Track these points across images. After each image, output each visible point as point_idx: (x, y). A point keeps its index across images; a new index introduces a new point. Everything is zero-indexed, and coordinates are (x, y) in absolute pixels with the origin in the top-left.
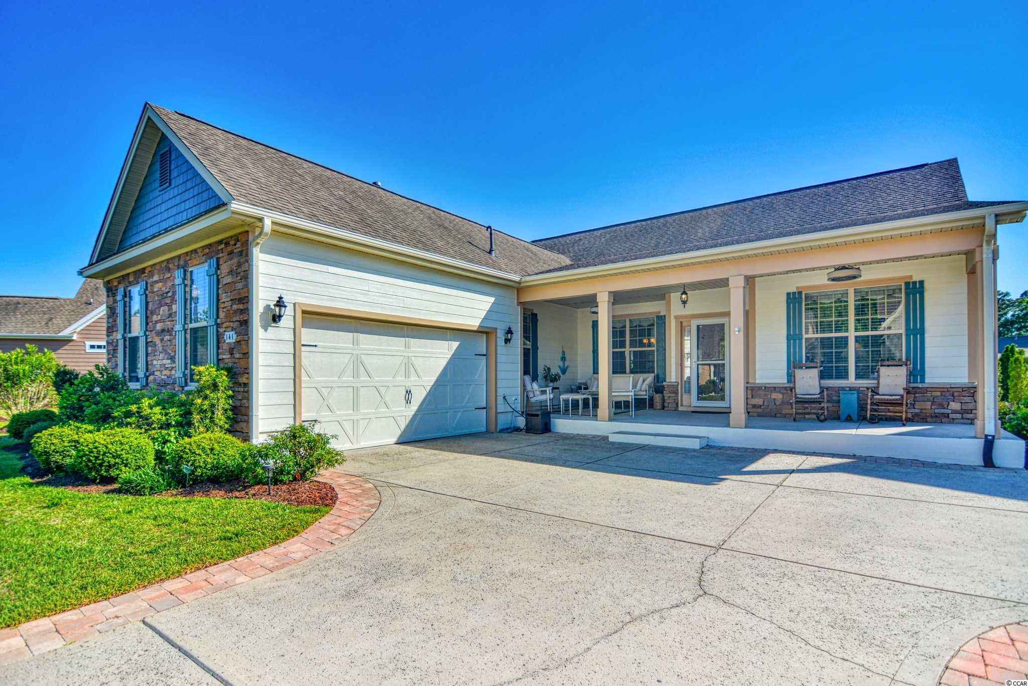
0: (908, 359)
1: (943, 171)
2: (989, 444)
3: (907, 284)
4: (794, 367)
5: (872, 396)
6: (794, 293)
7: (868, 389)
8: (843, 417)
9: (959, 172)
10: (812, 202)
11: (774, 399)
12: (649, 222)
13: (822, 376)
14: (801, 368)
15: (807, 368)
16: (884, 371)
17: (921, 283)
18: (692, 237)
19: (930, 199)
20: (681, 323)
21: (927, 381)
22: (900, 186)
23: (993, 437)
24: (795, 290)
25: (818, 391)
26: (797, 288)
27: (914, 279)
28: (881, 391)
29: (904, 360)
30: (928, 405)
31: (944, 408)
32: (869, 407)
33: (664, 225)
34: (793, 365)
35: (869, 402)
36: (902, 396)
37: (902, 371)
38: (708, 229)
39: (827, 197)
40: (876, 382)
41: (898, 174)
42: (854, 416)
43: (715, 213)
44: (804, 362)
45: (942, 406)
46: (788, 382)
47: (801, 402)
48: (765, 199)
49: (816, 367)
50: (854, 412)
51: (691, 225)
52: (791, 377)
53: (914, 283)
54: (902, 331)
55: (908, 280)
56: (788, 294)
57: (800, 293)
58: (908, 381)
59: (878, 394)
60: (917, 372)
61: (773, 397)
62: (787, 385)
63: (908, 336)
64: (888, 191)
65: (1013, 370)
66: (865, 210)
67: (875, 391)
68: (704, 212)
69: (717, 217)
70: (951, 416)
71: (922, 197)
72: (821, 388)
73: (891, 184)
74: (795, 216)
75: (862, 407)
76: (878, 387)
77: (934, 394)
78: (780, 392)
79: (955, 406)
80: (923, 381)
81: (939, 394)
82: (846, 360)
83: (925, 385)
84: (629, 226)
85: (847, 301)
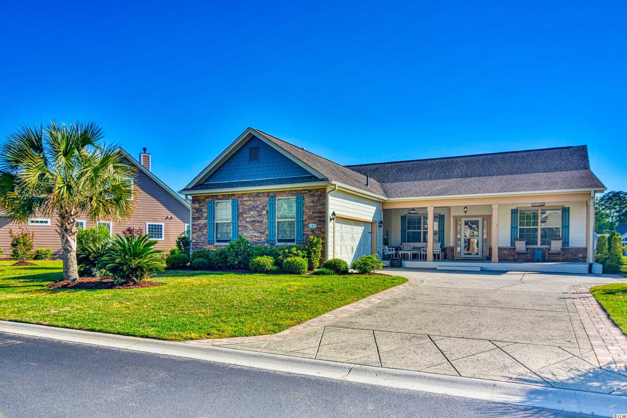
0: (562, 237)
1: (580, 151)
2: (591, 266)
3: (563, 208)
4: (515, 240)
5: (548, 251)
6: (515, 209)
7: (546, 248)
8: (536, 260)
9: (587, 153)
10: (515, 161)
11: (505, 253)
12: (421, 162)
13: (527, 244)
14: (517, 240)
15: (519, 240)
16: (552, 242)
17: (569, 208)
18: (452, 174)
19: (573, 166)
20: (456, 219)
21: (570, 246)
22: (559, 157)
23: (592, 263)
24: (515, 208)
25: (525, 249)
26: (516, 207)
27: (566, 207)
28: (551, 250)
29: (561, 237)
30: (570, 255)
31: (576, 256)
32: (547, 255)
33: (432, 165)
34: (513, 240)
35: (547, 253)
36: (560, 251)
37: (560, 242)
38: (459, 171)
39: (523, 159)
40: (549, 246)
41: (558, 150)
42: (540, 259)
43: (462, 161)
44: (518, 238)
45: (575, 255)
46: (511, 246)
47: (519, 254)
48: (489, 156)
49: (524, 240)
50: (540, 258)
51: (448, 167)
52: (513, 243)
53: (566, 208)
54: (560, 227)
55: (563, 207)
56: (512, 210)
57: (517, 210)
58: (563, 246)
59: (550, 251)
60: (566, 242)
61: (504, 252)
62: (511, 247)
63: (563, 228)
64: (554, 160)
65: (613, 243)
66: (542, 169)
67: (549, 249)
68: (455, 160)
69: (464, 164)
70: (579, 259)
71: (570, 165)
72: (526, 248)
73: (555, 155)
74: (508, 168)
75: (544, 256)
76: (550, 248)
77: (573, 251)
78: (507, 250)
79: (580, 255)
80: (568, 246)
81: (574, 251)
82: (537, 237)
83: (569, 248)
84: (408, 163)
85: (538, 214)
